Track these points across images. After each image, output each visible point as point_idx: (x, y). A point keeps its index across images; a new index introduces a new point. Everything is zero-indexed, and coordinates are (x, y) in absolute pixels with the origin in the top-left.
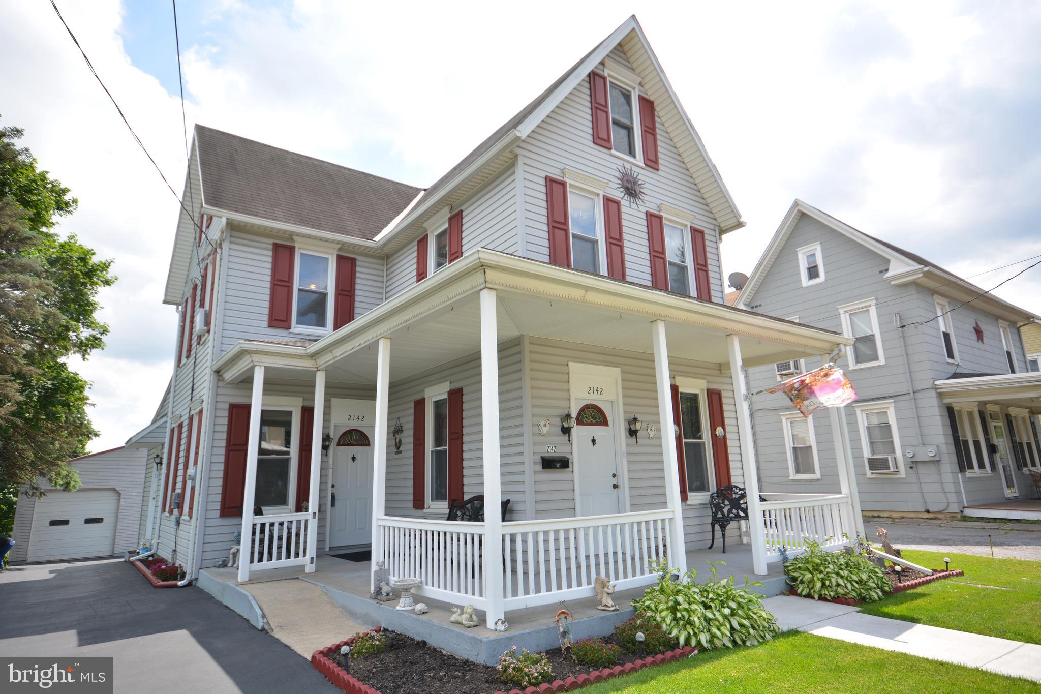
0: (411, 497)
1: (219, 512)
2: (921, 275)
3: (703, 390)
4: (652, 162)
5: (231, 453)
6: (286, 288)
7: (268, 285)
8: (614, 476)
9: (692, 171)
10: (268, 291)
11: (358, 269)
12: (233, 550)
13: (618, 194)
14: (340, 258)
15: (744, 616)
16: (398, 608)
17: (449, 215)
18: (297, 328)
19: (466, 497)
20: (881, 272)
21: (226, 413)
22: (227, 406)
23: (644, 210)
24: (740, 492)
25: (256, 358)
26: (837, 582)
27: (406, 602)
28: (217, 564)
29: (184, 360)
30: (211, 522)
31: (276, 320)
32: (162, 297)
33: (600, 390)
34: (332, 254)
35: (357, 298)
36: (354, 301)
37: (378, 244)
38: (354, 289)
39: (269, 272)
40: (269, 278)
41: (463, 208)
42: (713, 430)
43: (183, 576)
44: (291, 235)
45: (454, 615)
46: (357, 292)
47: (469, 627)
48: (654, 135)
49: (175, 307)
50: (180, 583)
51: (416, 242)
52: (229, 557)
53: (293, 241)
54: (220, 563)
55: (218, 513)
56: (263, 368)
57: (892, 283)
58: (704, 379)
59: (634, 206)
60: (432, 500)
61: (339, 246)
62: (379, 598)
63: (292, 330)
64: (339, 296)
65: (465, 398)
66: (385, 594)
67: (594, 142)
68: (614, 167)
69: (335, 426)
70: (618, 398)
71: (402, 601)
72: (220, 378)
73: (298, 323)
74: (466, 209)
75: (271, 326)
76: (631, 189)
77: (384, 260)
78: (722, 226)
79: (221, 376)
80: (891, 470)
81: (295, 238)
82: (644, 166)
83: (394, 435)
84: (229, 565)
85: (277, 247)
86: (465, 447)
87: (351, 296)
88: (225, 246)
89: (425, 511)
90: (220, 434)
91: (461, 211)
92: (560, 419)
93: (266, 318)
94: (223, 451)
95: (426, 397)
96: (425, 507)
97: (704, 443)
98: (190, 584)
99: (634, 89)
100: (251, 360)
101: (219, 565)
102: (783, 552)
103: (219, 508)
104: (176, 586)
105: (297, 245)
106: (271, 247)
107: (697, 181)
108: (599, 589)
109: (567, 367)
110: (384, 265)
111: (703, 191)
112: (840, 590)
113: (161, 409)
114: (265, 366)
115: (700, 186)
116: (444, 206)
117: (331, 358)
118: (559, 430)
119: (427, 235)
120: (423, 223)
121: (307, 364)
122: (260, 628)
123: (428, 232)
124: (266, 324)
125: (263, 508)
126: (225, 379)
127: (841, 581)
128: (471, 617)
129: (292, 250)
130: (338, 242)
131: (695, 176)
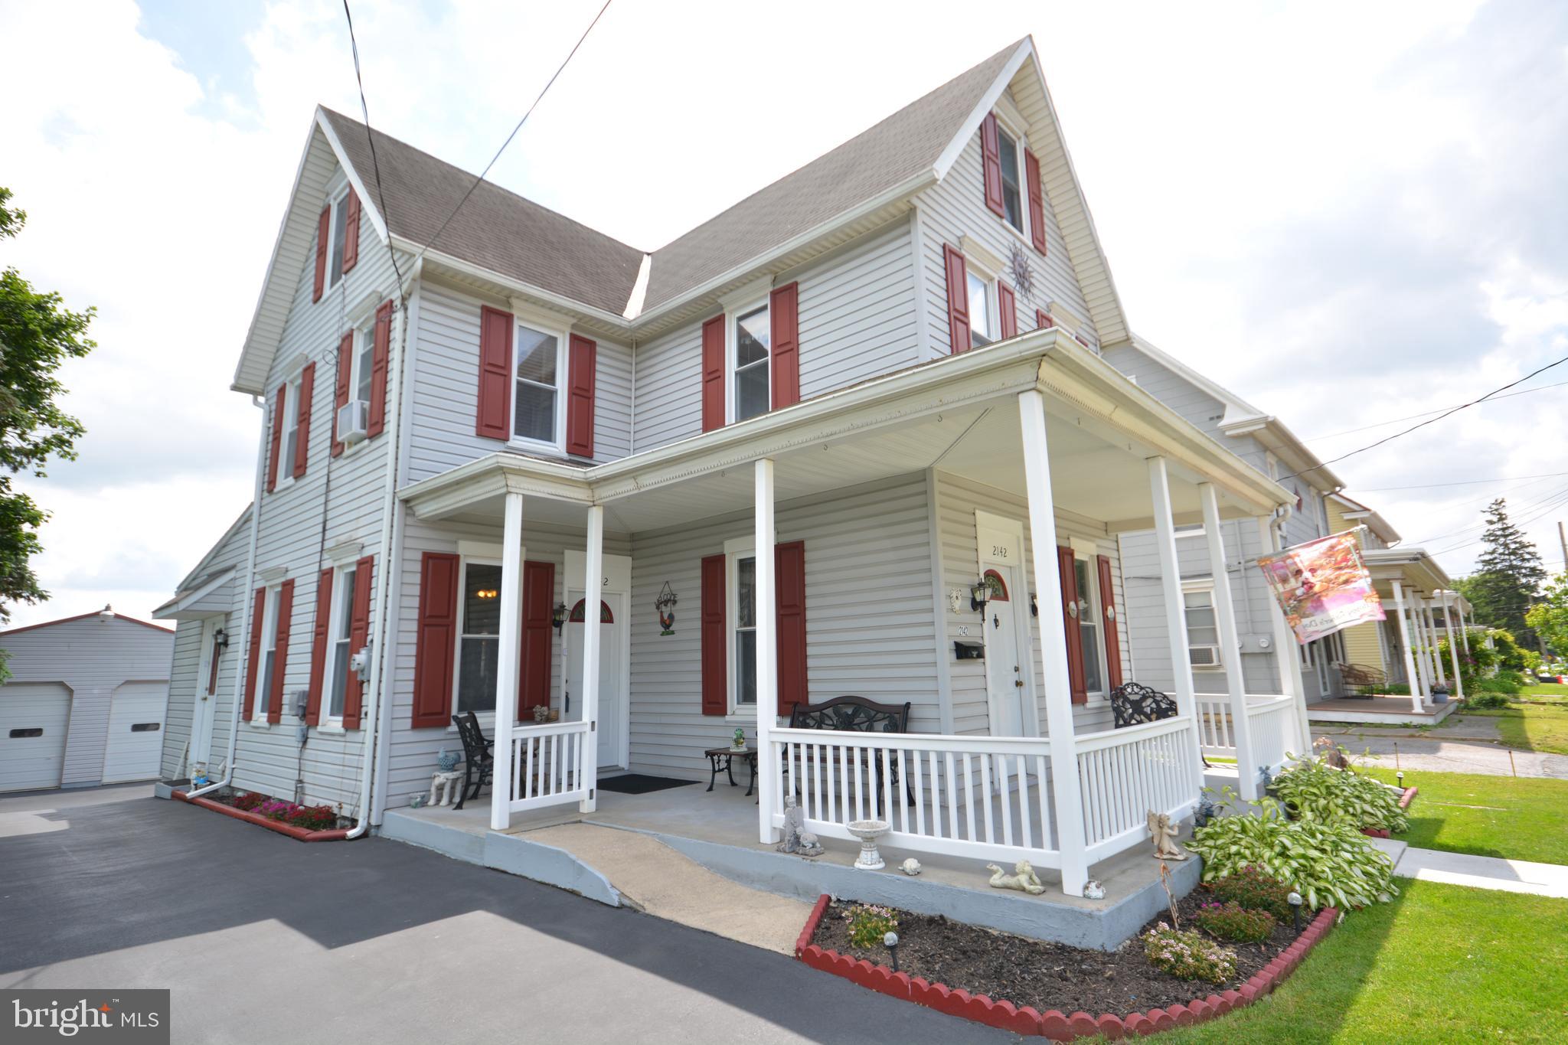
0: (699, 699)
1: (410, 721)
2: (1263, 426)
3: (1092, 556)
4: (1040, 246)
5: (426, 629)
6: (502, 378)
7: (476, 370)
8: (1017, 669)
9: (1075, 262)
10: (475, 380)
11: (598, 358)
12: (437, 781)
13: (1011, 282)
14: (574, 339)
15: (1365, 861)
16: (858, 865)
17: (771, 289)
18: (517, 441)
19: (814, 700)
20: (1212, 419)
21: (418, 567)
22: (419, 556)
23: (1035, 308)
24: (1141, 693)
25: (513, 480)
26: (1362, 808)
27: (874, 857)
28: (413, 802)
29: (283, 481)
30: (399, 737)
31: (488, 426)
32: (232, 381)
33: (1004, 551)
34: (563, 332)
35: (597, 402)
36: (593, 406)
37: (633, 323)
38: (594, 388)
39: (476, 350)
40: (476, 360)
41: (799, 279)
42: (1104, 610)
43: (354, 823)
44: (509, 295)
45: (995, 876)
46: (598, 393)
47: (1039, 894)
48: (1040, 206)
49: (250, 397)
50: (351, 833)
51: (700, 324)
52: (430, 791)
53: (510, 305)
54: (418, 800)
55: (408, 723)
56: (520, 497)
57: (1227, 433)
58: (1093, 541)
59: (1025, 301)
60: (738, 703)
61: (574, 321)
62: (801, 852)
63: (511, 443)
64: (574, 397)
65: (808, 556)
66: (811, 845)
67: (986, 204)
68: (1006, 243)
69: (569, 592)
70: (1021, 562)
71: (863, 855)
72: (409, 511)
73: (518, 432)
74: (805, 281)
75: (480, 434)
76: (1023, 277)
77: (632, 348)
78: (1103, 341)
79: (411, 508)
80: (1215, 663)
81: (514, 301)
82: (1032, 246)
83: (658, 608)
84: (432, 802)
85: (487, 313)
86: (809, 627)
87: (589, 398)
88: (413, 304)
89: (727, 718)
90: (409, 598)
91: (796, 284)
92: (969, 590)
93: (473, 421)
94: (414, 626)
95: (726, 552)
96: (729, 712)
97: (1094, 627)
98: (365, 835)
99: (1019, 138)
100: (504, 483)
101: (417, 804)
102: (1264, 771)
103: (410, 714)
104: (343, 838)
105: (516, 313)
106: (479, 311)
107: (1079, 277)
108: (1155, 830)
109: (973, 517)
110: (632, 356)
111: (1085, 291)
112: (1367, 819)
113: (214, 557)
114: (523, 495)
115: (1083, 284)
116: (765, 274)
117: (632, 487)
118: (968, 604)
119: (724, 315)
120: (719, 296)
121: (578, 495)
122: (616, 904)
123: (726, 311)
124: (473, 431)
125: (477, 715)
126: (417, 514)
127: (1368, 808)
128: (1031, 878)
129: (508, 318)
130: (574, 314)
131: (1077, 269)
